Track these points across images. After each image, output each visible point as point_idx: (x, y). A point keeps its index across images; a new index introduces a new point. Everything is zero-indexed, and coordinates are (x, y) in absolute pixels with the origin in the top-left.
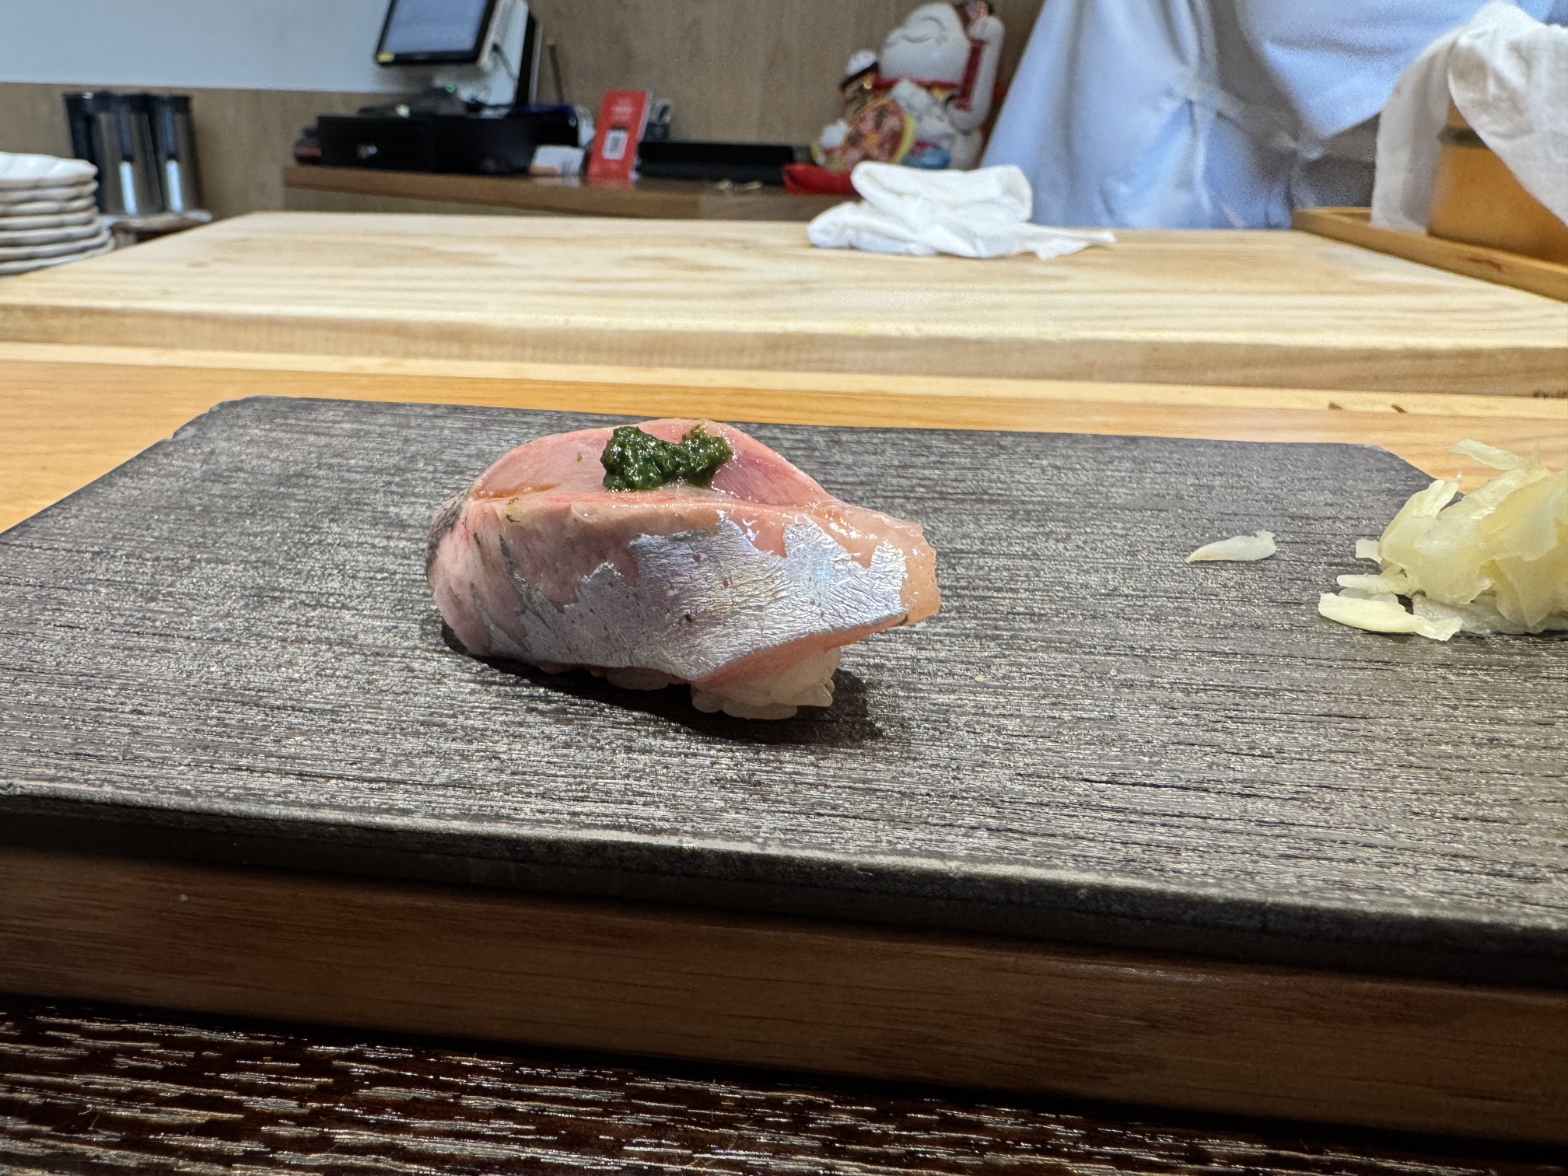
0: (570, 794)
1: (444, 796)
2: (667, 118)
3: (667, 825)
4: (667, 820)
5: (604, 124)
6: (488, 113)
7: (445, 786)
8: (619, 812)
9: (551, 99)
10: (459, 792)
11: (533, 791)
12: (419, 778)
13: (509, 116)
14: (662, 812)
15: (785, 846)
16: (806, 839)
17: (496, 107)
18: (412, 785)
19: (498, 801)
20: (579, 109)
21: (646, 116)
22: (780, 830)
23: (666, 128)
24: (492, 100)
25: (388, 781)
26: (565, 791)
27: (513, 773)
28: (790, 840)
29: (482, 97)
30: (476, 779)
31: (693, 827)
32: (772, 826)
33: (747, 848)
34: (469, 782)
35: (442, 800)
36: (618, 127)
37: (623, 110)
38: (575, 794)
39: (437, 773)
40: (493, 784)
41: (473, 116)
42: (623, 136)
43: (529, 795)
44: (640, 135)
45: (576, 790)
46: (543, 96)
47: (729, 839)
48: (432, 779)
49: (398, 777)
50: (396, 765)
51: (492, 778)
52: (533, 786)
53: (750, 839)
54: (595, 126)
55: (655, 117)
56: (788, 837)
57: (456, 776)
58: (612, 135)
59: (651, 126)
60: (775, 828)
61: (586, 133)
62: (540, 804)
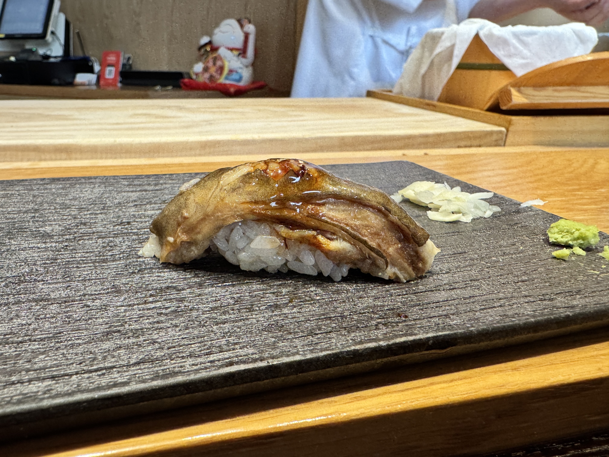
0: (203, 352)
1: (140, 369)
2: (131, 62)
3: (257, 356)
4: (256, 354)
5: (104, 64)
6: (52, 60)
7: (137, 363)
8: (232, 355)
9: (80, 54)
10: (147, 365)
11: (184, 355)
12: (121, 362)
13: (61, 61)
14: (251, 351)
15: (313, 353)
16: (319, 347)
17: (56, 57)
18: (119, 367)
19: (170, 365)
20: (93, 58)
21: (122, 61)
22: (306, 345)
23: (130, 66)
24: (53, 54)
25: (105, 368)
26: (200, 351)
27: (169, 348)
28: (313, 349)
29: (48, 53)
30: (152, 356)
31: (269, 354)
32: (302, 344)
33: (298, 358)
34: (149, 358)
35: (140, 371)
36: (110, 65)
37: (112, 59)
38: (205, 351)
39: (130, 358)
40: (162, 356)
41: (45, 61)
42: (113, 69)
43: (183, 357)
44: (120, 68)
45: (204, 349)
46: (76, 53)
47: (288, 356)
48: (129, 362)
49: (110, 365)
50: (105, 358)
51: (159, 354)
52: (182, 352)
53: (297, 353)
54: (101, 65)
55: (125, 61)
56: (312, 348)
57: (141, 357)
58: (108, 69)
59: (124, 65)
60: (303, 346)
61: (97, 68)
62: (190, 361)
